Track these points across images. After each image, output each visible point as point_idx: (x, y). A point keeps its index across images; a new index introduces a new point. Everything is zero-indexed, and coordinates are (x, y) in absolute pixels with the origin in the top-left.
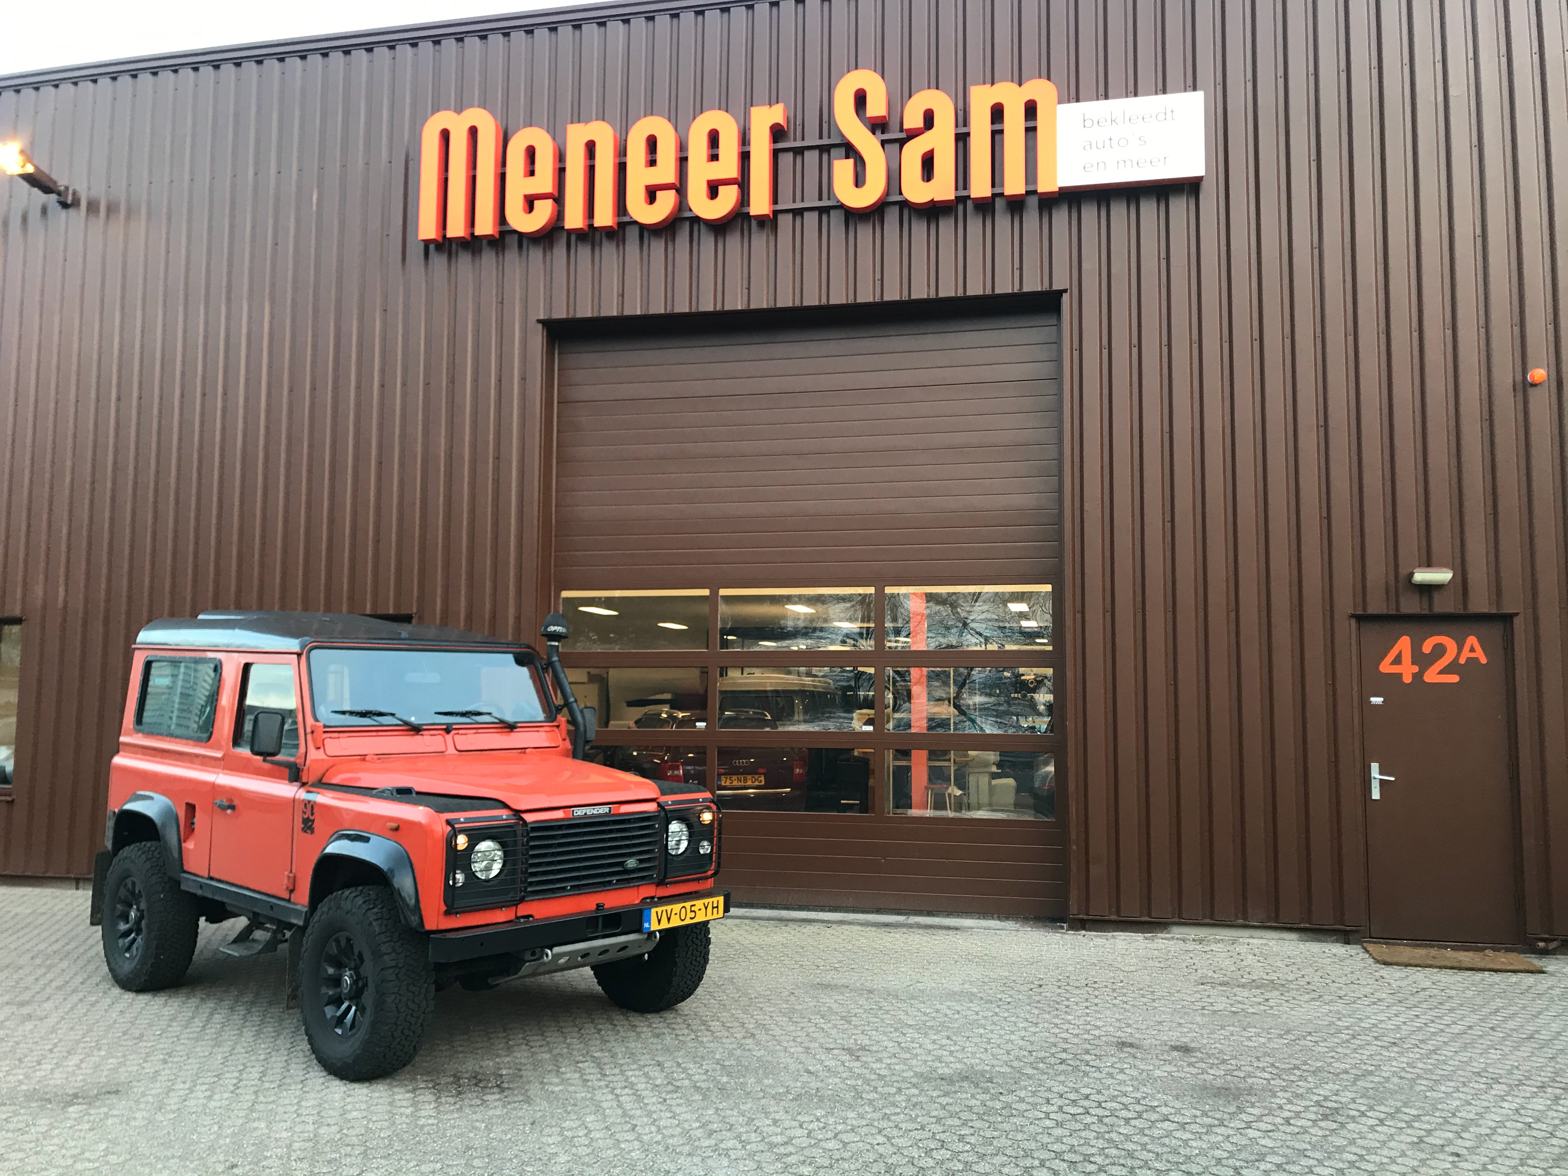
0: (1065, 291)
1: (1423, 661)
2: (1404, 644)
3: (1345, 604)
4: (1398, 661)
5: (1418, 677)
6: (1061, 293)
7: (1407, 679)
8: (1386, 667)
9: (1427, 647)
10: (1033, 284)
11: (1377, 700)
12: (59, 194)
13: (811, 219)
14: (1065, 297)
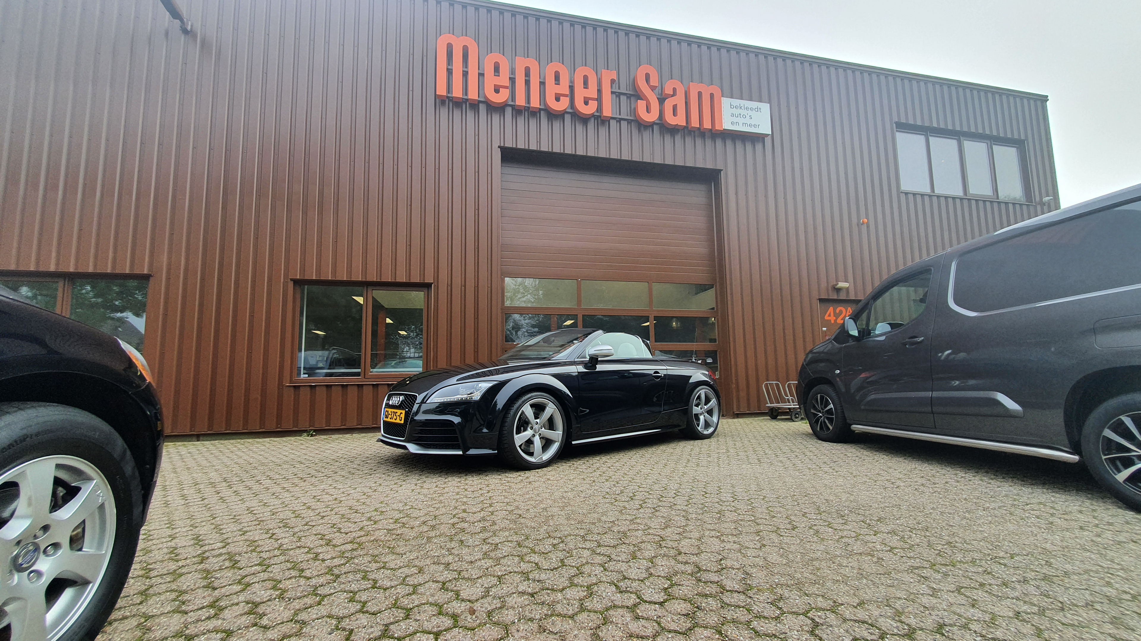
0: (722, 171)
1: (837, 316)
2: (831, 309)
3: (815, 295)
4: (829, 315)
5: (835, 321)
6: (720, 171)
7: (833, 322)
8: (826, 317)
9: (837, 311)
10: (709, 165)
11: (824, 329)
12: (182, 23)
13: (624, 124)
14: (722, 174)
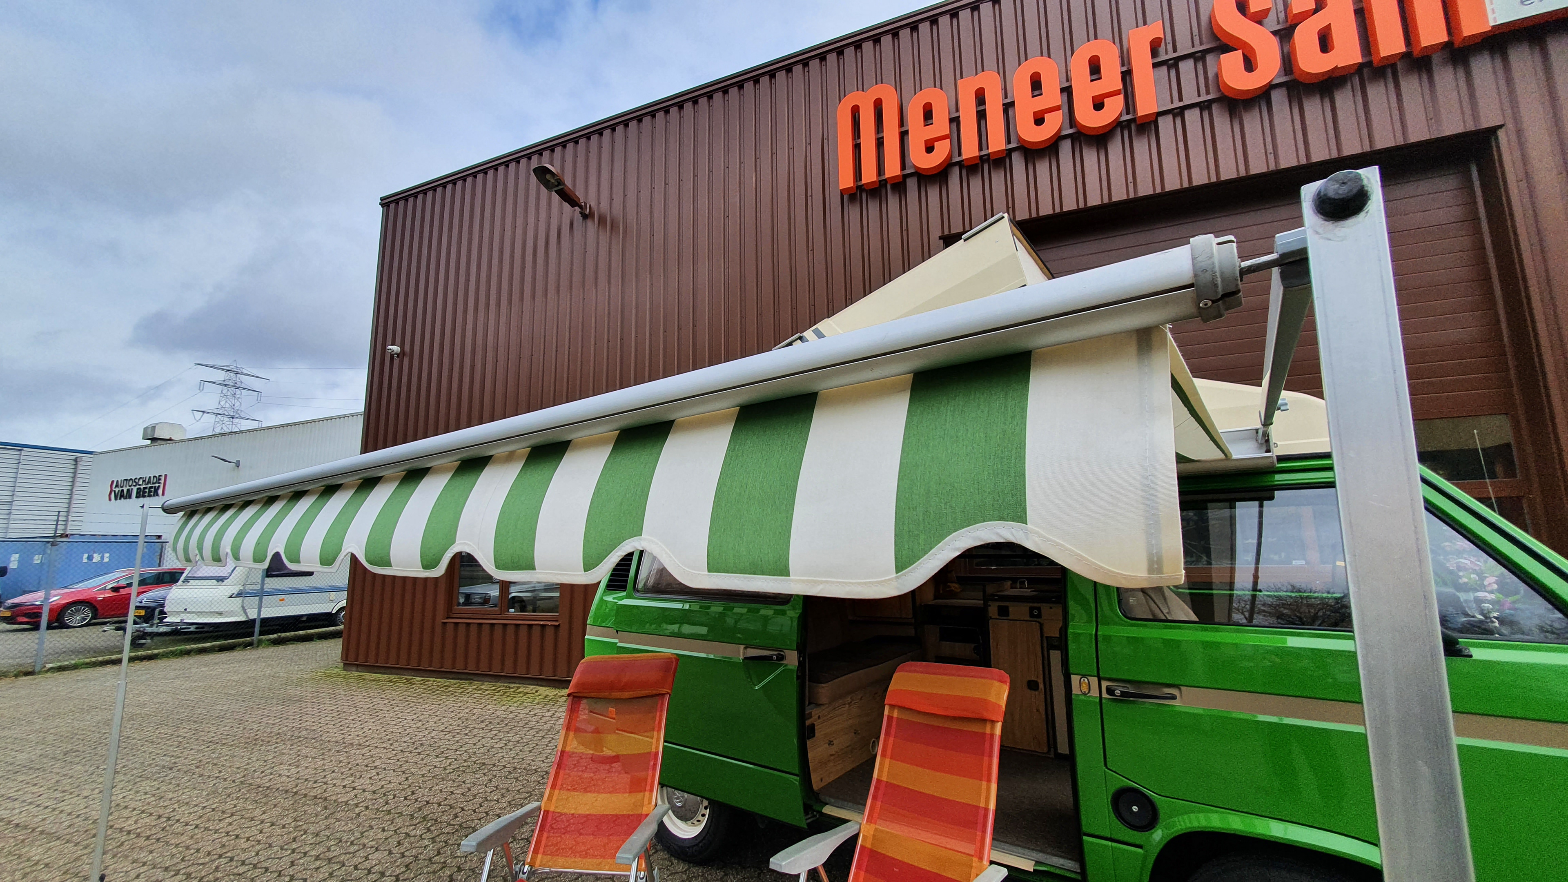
0: (1501, 127)
6: (1495, 127)
10: (1457, 127)
12: (580, 207)
13: (1192, 116)
14: (1501, 134)
